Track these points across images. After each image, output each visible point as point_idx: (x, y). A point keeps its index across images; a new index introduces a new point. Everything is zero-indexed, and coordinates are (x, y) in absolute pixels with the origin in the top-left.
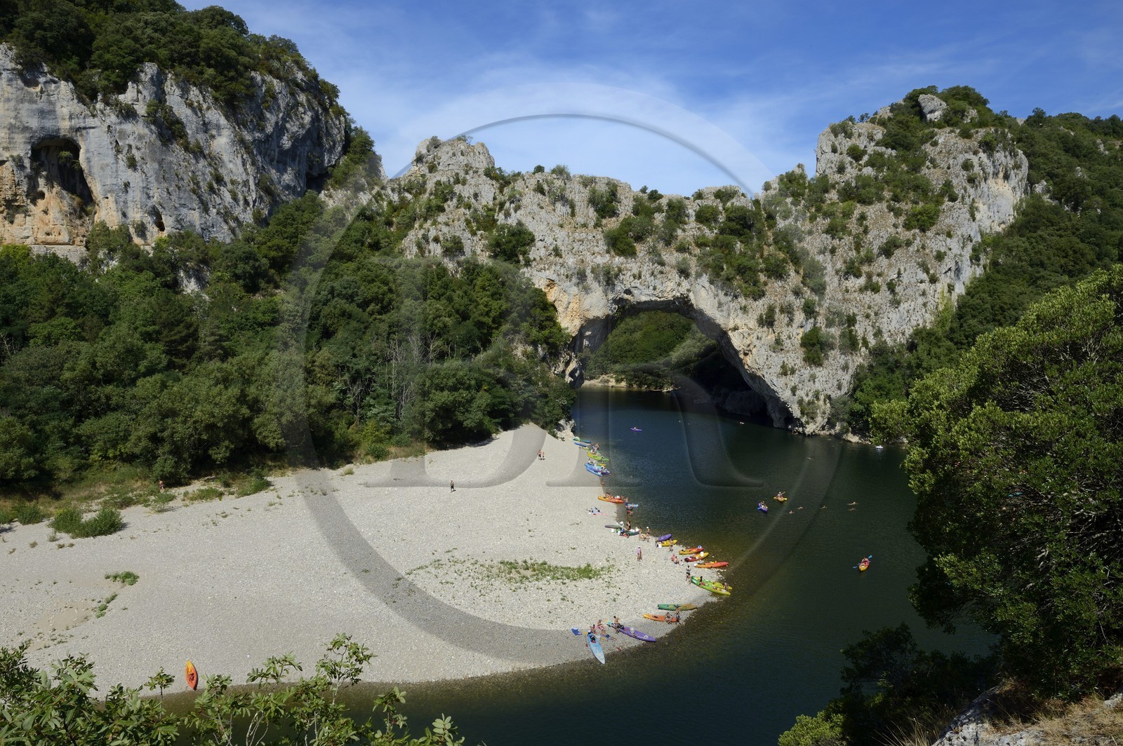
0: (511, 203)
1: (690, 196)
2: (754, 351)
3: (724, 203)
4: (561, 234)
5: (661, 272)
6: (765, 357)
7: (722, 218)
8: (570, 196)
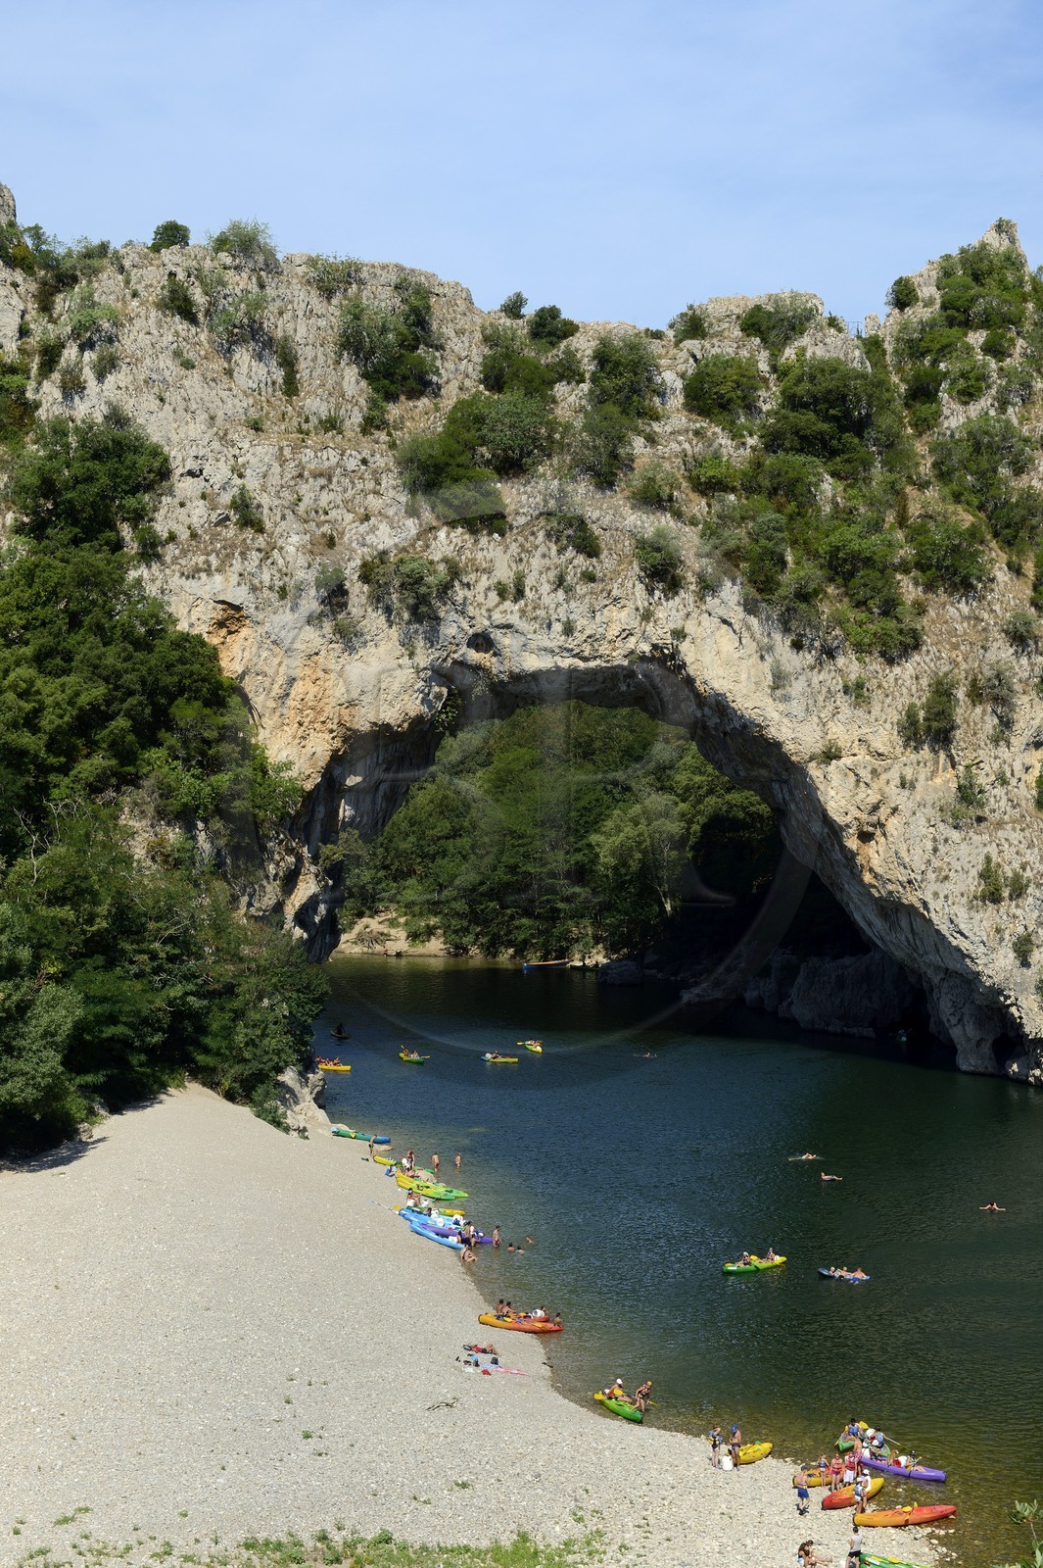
0: (82, 348)
1: (663, 328)
2: (893, 825)
3: (775, 350)
4: (258, 454)
5: (589, 578)
6: (929, 846)
7: (769, 400)
8: (278, 326)
